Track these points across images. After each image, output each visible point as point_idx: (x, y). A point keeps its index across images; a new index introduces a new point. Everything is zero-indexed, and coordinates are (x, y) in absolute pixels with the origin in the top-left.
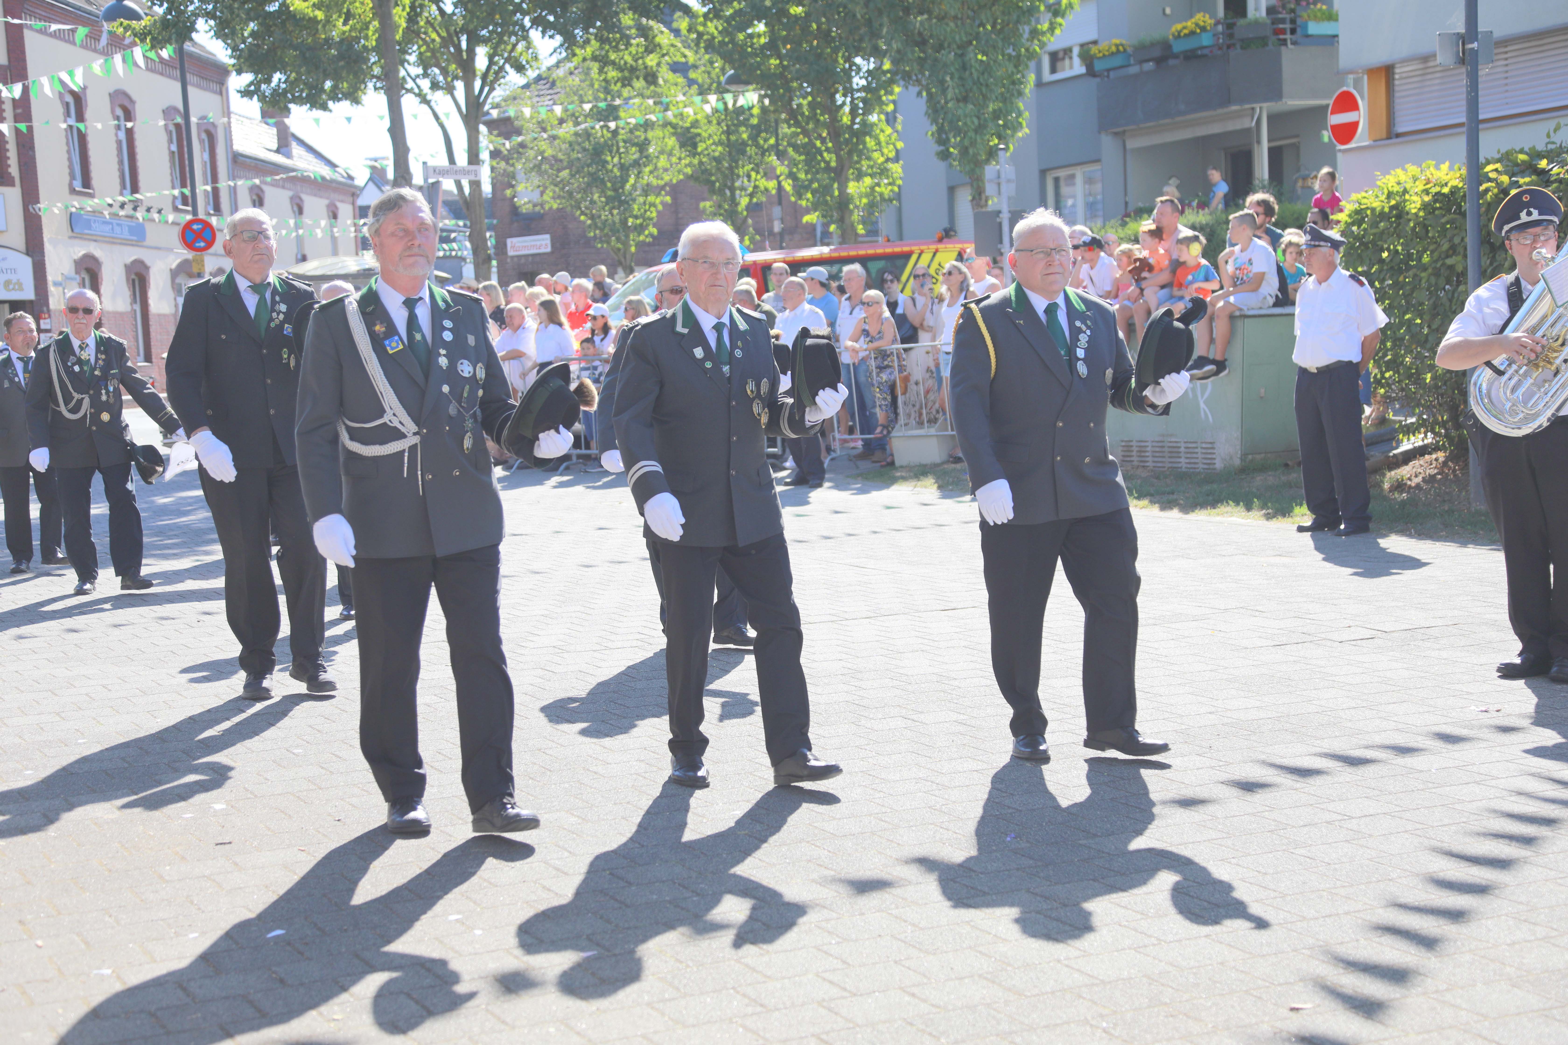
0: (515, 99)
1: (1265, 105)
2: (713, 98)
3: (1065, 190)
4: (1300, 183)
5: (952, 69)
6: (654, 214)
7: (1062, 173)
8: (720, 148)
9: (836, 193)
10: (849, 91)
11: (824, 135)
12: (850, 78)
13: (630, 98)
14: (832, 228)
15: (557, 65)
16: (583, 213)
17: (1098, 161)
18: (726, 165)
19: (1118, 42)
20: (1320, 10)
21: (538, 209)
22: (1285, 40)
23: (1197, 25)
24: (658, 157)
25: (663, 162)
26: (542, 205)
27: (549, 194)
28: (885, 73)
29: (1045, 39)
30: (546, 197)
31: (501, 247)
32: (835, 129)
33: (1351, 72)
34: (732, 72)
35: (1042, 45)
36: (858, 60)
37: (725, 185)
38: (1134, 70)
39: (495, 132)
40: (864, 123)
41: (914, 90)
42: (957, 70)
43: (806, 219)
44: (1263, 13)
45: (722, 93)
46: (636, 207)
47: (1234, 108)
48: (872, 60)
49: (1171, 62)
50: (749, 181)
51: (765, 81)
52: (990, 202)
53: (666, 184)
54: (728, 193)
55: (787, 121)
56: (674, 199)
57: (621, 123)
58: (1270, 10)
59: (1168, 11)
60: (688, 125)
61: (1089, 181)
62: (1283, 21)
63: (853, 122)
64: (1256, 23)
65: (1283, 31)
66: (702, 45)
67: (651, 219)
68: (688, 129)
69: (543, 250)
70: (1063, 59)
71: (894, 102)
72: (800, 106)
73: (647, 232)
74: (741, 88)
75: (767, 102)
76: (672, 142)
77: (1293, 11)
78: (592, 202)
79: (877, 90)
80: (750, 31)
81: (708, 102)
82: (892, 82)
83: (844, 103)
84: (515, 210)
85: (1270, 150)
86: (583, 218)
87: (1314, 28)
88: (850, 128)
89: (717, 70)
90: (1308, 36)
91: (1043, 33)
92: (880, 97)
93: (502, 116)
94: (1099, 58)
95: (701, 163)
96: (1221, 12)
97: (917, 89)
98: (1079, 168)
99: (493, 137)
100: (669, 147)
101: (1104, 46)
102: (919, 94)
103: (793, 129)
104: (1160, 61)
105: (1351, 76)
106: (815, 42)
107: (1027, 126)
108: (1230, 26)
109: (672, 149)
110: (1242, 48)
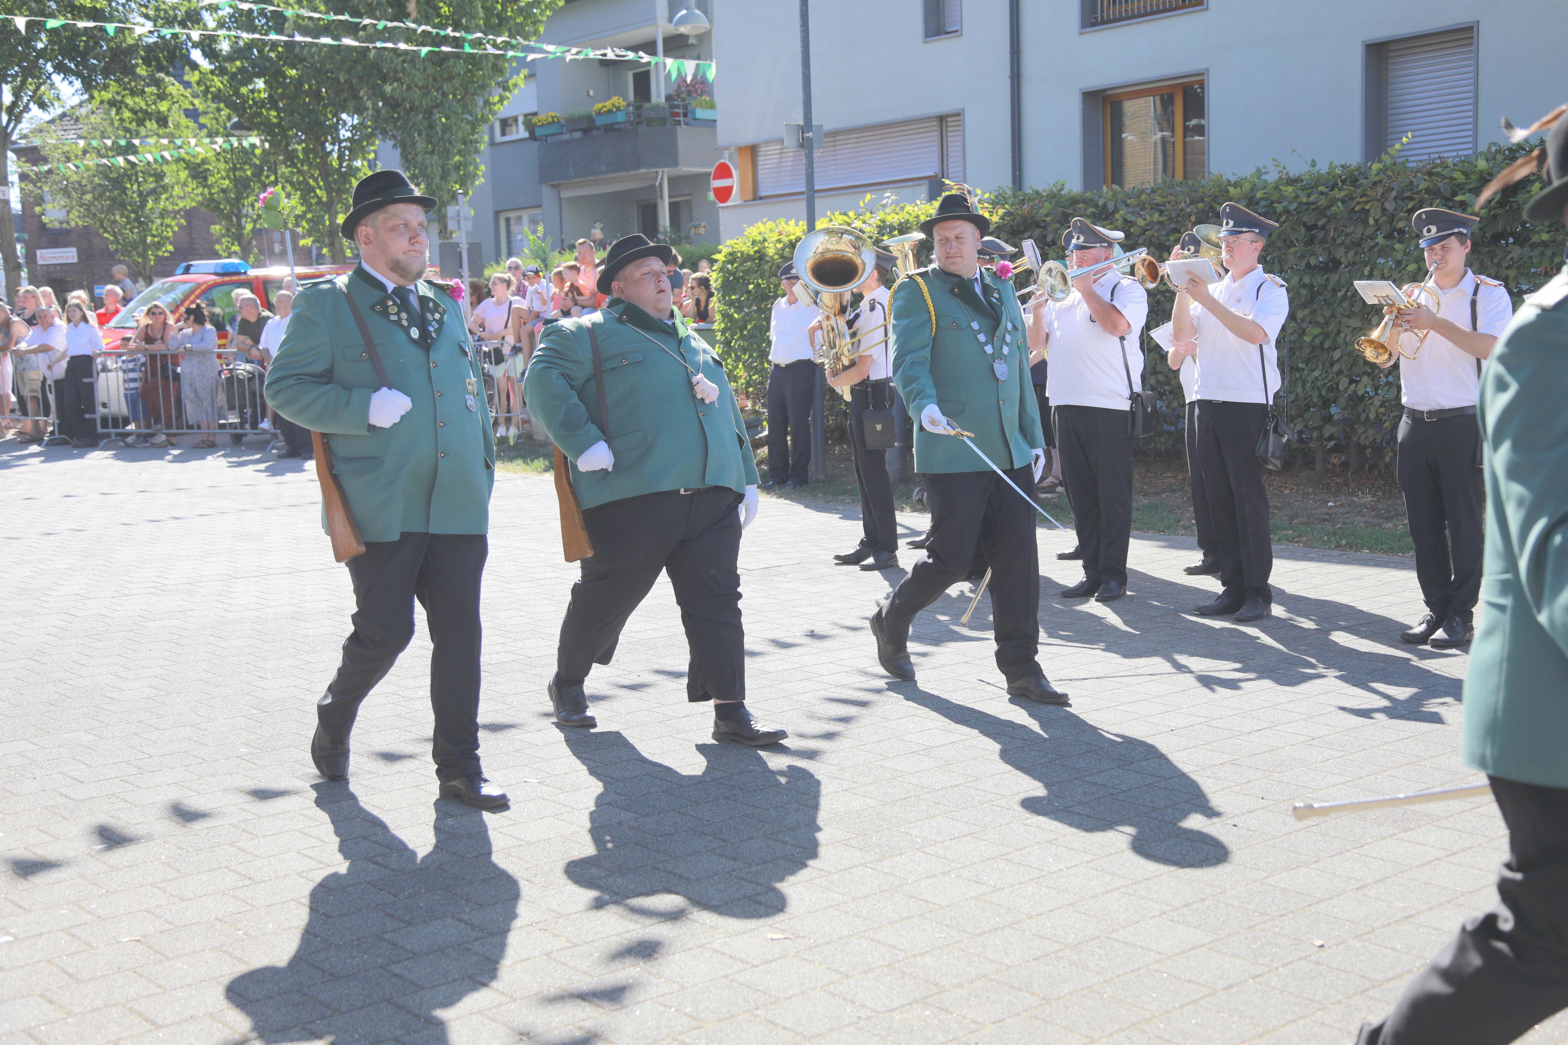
0: (41, 131)
1: (666, 170)
2: (220, 140)
3: (514, 228)
4: (693, 231)
5: (422, 128)
6: (170, 234)
7: (512, 215)
8: (227, 182)
9: (327, 223)
10: (336, 140)
11: (316, 175)
12: (337, 131)
13: (147, 136)
14: (325, 251)
15: (80, 105)
16: (106, 231)
17: (540, 206)
18: (233, 196)
19: (553, 114)
20: (705, 100)
21: (65, 225)
22: (679, 121)
23: (614, 105)
24: (173, 187)
25: (177, 191)
26: (68, 223)
27: (74, 214)
28: (367, 127)
29: (496, 108)
30: (71, 216)
31: (31, 257)
32: (326, 171)
33: (727, 149)
34: (236, 119)
35: (494, 113)
36: (344, 116)
37: (233, 213)
38: (566, 137)
39: (23, 159)
40: (349, 166)
41: (390, 143)
42: (426, 128)
43: (302, 242)
44: (663, 100)
45: (227, 136)
46: (154, 227)
47: (643, 171)
48: (356, 116)
49: (595, 133)
50: (253, 210)
51: (266, 128)
52: (454, 235)
53: (180, 210)
54: (234, 219)
55: (284, 162)
56: (188, 222)
57: (140, 157)
58: (669, 98)
59: (591, 93)
60: (198, 161)
61: (534, 222)
62: (677, 107)
63: (341, 166)
64: (658, 107)
65: (678, 115)
66: (210, 96)
67: (168, 238)
68: (199, 165)
69: (70, 261)
70: (511, 125)
71: (375, 152)
72: (295, 151)
73: (164, 249)
74: (244, 133)
75: (267, 145)
76: (184, 175)
77: (683, 100)
78: (115, 221)
79: (359, 141)
80: (251, 87)
81: (216, 143)
82: (371, 136)
83: (333, 150)
84: (43, 226)
85: (671, 204)
86: (106, 235)
87: (700, 114)
88: (338, 170)
89: (224, 117)
90: (696, 119)
91: (495, 104)
92: (363, 148)
93: (30, 145)
94: (539, 126)
95: (210, 193)
96: (631, 97)
97: (392, 142)
98: (525, 211)
99: (21, 163)
100: (183, 180)
101: (542, 117)
102: (395, 146)
103: (289, 169)
104: (586, 131)
105: (727, 152)
106: (307, 100)
107: (483, 176)
108: (638, 108)
109: (186, 181)
110: (648, 125)
